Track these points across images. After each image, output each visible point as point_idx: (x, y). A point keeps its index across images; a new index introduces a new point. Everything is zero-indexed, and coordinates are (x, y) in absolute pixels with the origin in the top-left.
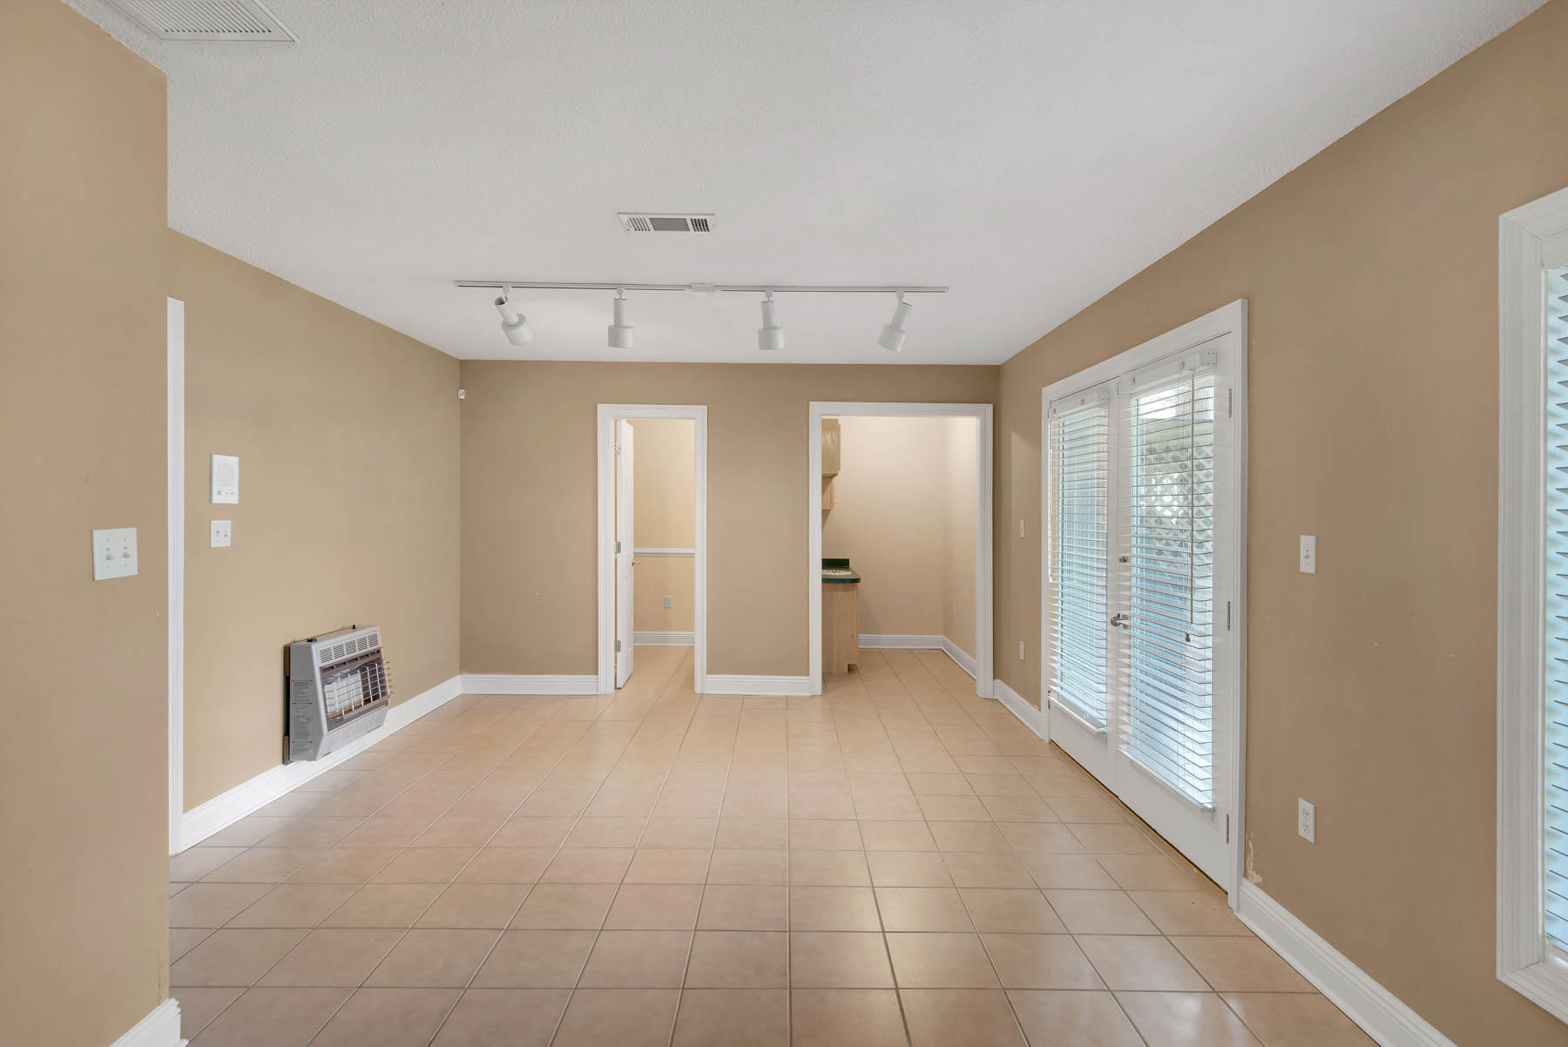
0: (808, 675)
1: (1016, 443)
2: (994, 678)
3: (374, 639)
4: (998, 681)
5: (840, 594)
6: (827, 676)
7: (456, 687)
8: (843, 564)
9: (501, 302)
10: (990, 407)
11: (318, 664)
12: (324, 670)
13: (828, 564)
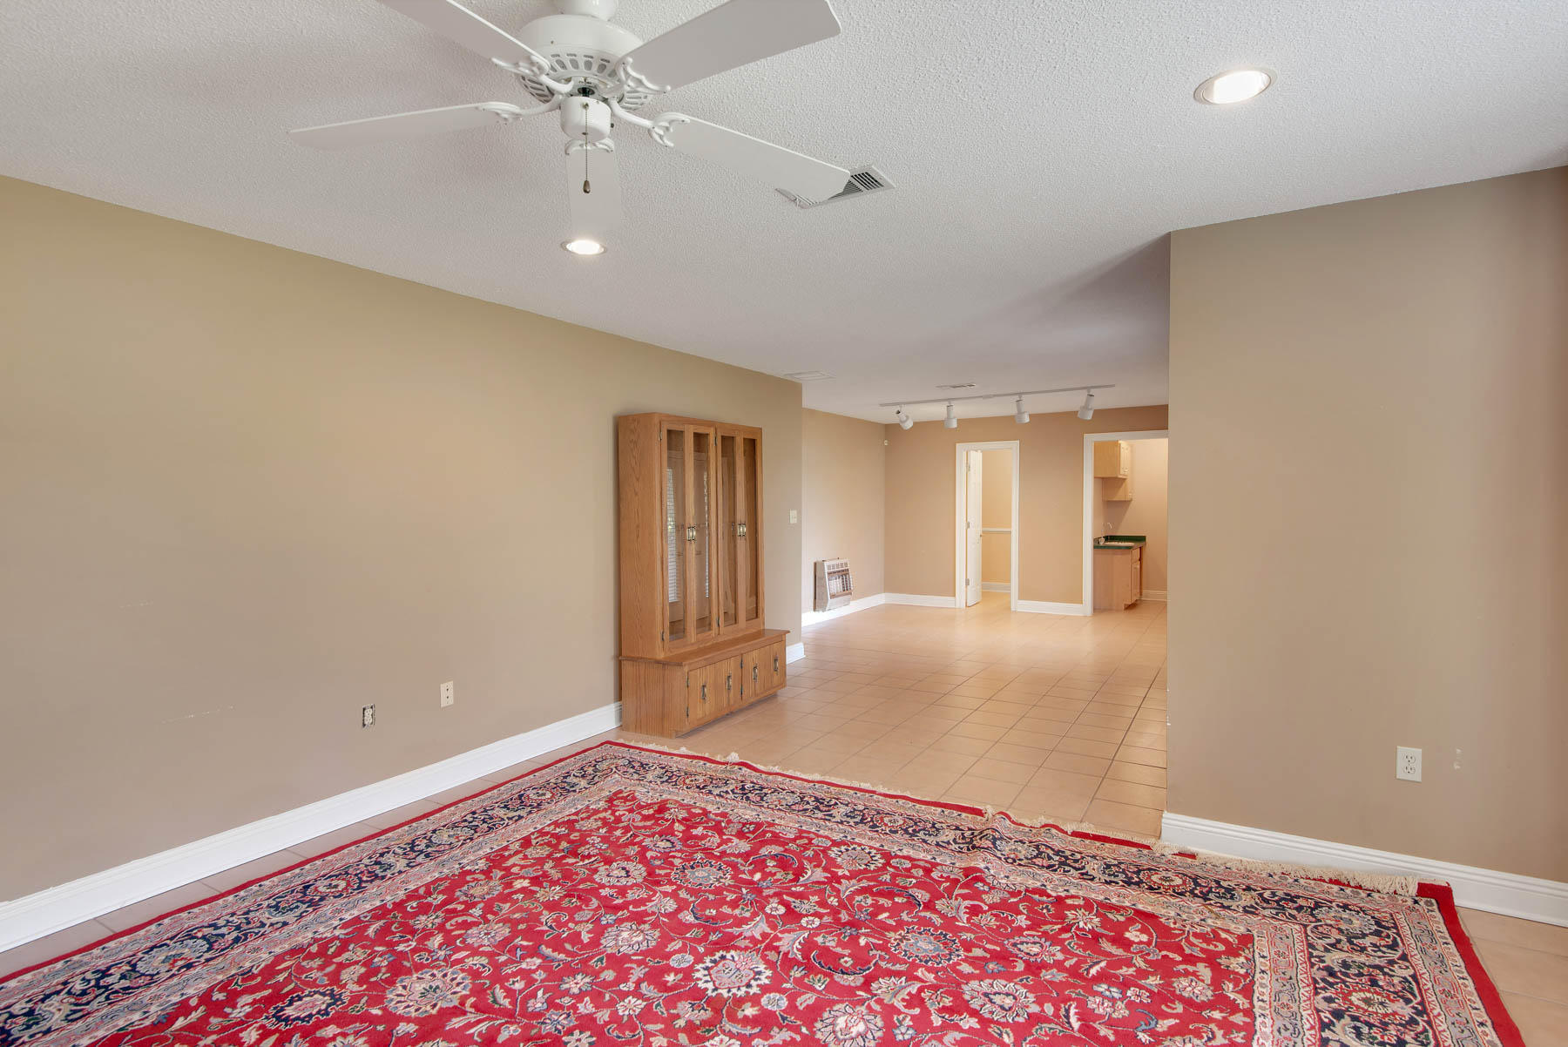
0: (1082, 603)
3: (846, 564)
7: (880, 599)
9: (899, 412)
11: (826, 571)
12: (829, 574)
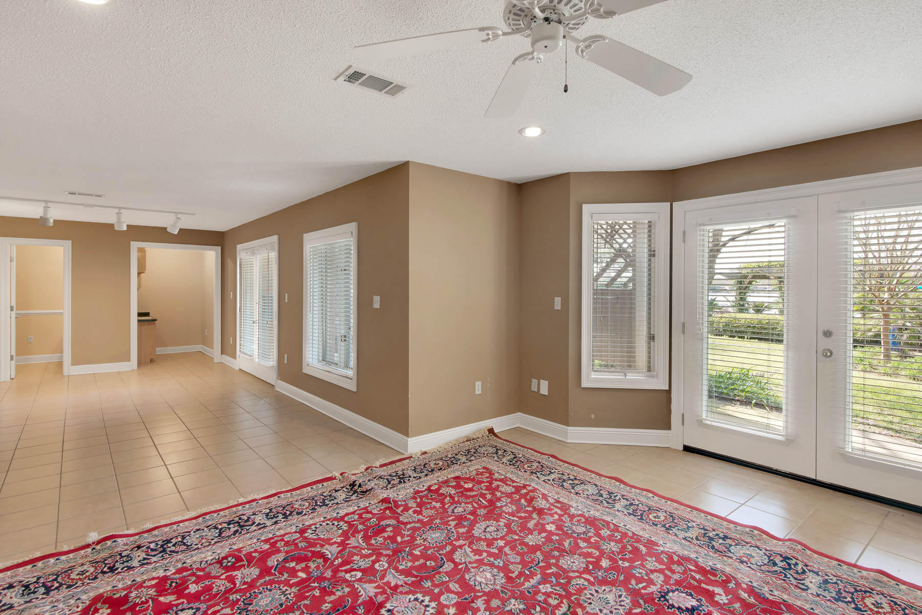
0: (130, 361)
1: (229, 263)
2: (222, 354)
4: (223, 355)
5: (146, 327)
6: (140, 364)
8: (147, 314)
10: (220, 248)
13: (140, 315)
